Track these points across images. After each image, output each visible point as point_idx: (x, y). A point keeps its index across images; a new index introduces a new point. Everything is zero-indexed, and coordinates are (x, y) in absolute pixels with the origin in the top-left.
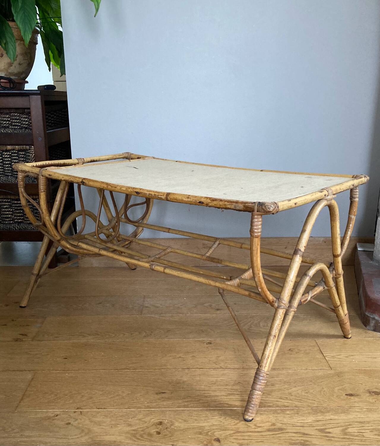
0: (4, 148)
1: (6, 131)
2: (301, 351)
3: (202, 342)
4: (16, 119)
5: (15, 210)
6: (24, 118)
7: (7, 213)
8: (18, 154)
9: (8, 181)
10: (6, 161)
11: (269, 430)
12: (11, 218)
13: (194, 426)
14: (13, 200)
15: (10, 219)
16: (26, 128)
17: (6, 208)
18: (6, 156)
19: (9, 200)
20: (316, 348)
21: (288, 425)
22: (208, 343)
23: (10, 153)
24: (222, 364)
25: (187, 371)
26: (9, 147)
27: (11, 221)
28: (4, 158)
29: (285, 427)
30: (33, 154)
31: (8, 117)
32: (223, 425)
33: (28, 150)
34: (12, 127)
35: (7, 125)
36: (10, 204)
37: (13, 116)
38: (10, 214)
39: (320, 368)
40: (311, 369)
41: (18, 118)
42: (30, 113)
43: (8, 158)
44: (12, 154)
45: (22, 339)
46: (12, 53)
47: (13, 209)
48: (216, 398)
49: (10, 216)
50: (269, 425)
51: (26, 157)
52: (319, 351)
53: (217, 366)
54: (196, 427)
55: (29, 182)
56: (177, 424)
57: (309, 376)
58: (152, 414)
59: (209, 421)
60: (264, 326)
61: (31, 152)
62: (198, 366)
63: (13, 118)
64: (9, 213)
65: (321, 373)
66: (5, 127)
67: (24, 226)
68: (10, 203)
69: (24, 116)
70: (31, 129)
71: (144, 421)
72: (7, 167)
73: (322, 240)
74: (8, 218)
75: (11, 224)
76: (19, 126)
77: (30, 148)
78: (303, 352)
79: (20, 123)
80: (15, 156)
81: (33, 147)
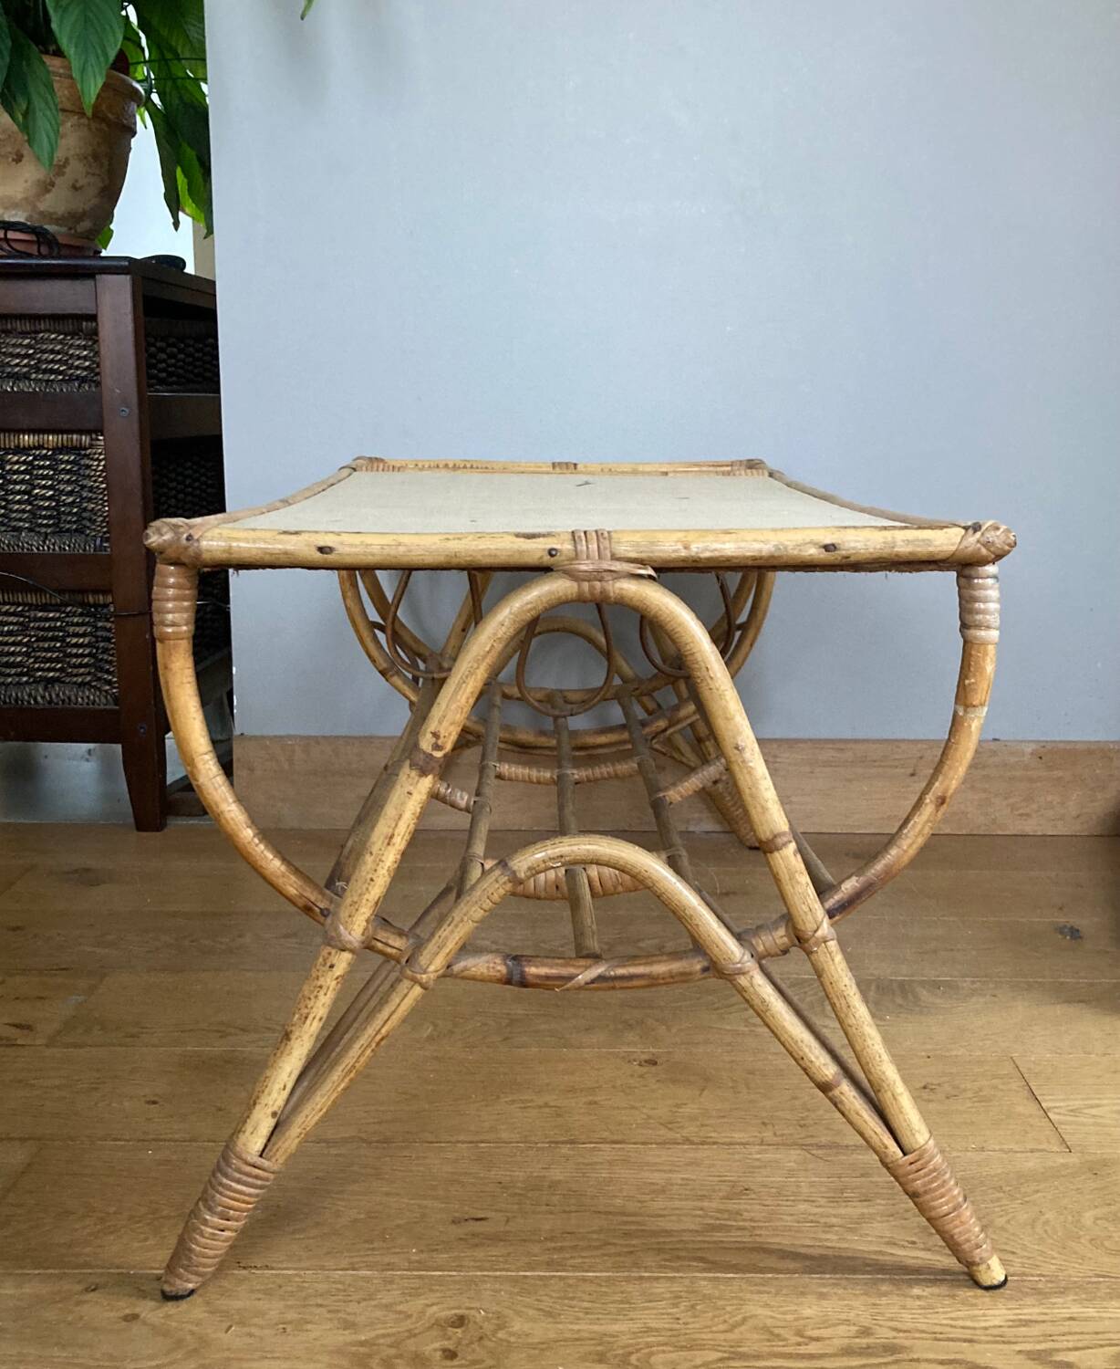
0: (12, 441)
1: (18, 387)
2: (965, 1090)
3: (623, 1057)
4: (52, 351)
5: (38, 640)
6: (79, 347)
7: (12, 649)
8: (55, 460)
9: (18, 546)
10: (16, 483)
11: (848, 1352)
12: (24, 667)
13: (579, 1331)
14: (32, 607)
15: (19, 670)
16: (83, 380)
17: (10, 633)
18: (16, 467)
19: (20, 609)
20: (1016, 1084)
21: (917, 1335)
22: (646, 1061)
23: (31, 458)
24: (690, 1130)
25: (565, 1150)
26: (26, 437)
27: (22, 674)
28: (8, 472)
29: (907, 1343)
30: (100, 461)
31: (29, 346)
32: (683, 1331)
33: (86, 449)
34: (40, 376)
35: (25, 370)
36: (22, 619)
37: (43, 341)
38: (19, 654)
39: (1030, 1146)
40: (997, 1148)
41: (59, 347)
42: (95, 332)
43: (22, 472)
44: (35, 459)
45: (16, 1039)
46: (45, 140)
47: (31, 636)
48: (662, 1240)
49: (19, 659)
50: (851, 1334)
51: (79, 469)
52: (1026, 1093)
53: (670, 1135)
54: (586, 1335)
55: (85, 550)
56: (517, 1325)
57: (993, 1173)
58: (431, 1290)
59: (632, 1315)
61: (95, 454)
62: (605, 1134)
63: (45, 347)
64: (18, 649)
65: (1032, 1163)
66: (16, 377)
67: (64, 693)
68: (22, 616)
69: (78, 342)
70: (98, 384)
71: (400, 1312)
72: (19, 502)
73: (1030, 750)
74: (13, 665)
75: (21, 684)
76: (61, 373)
77: (94, 443)
78: (970, 1094)
79: (65, 363)
80: (43, 467)
81: (101, 438)
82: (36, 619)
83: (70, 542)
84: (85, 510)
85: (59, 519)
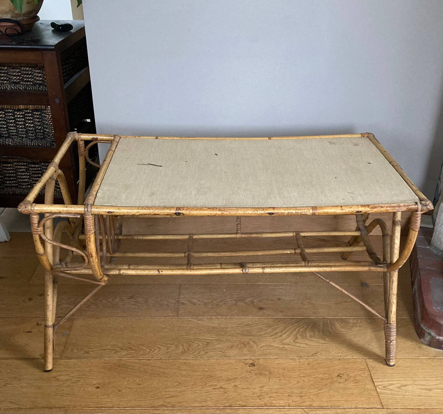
0: (16, 107)
1: (16, 87)
2: (350, 377)
3: (244, 362)
4: (28, 74)
5: (33, 174)
6: (37, 73)
7: (24, 177)
8: (33, 114)
9: (22, 143)
10: (19, 121)
12: (29, 182)
14: (29, 163)
15: (27, 183)
16: (40, 84)
17: (22, 172)
18: (19, 116)
19: (25, 164)
22: (251, 364)
23: (24, 113)
24: (266, 400)
26: (21, 106)
27: (28, 185)
28: (16, 117)
30: (49, 115)
31: (19, 72)
33: (43, 110)
34: (24, 83)
36: (26, 167)
37: (24, 70)
38: (27, 178)
39: (371, 405)
40: (361, 407)
41: (30, 73)
42: (43, 67)
43: (21, 118)
47: (30, 173)
49: (27, 180)
51: (42, 117)
52: (370, 378)
53: (261, 402)
55: (46, 145)
60: (311, 337)
61: (47, 112)
62: (240, 402)
63: (25, 72)
66: (15, 83)
68: (26, 166)
69: (37, 71)
72: (21, 128)
74: (25, 182)
75: (28, 188)
76: (32, 82)
77: (46, 108)
78: (352, 379)
79: (33, 78)
80: (29, 116)
81: (49, 107)
82: (31, 167)
83: (41, 142)
84: (45, 131)
85: (37, 134)
